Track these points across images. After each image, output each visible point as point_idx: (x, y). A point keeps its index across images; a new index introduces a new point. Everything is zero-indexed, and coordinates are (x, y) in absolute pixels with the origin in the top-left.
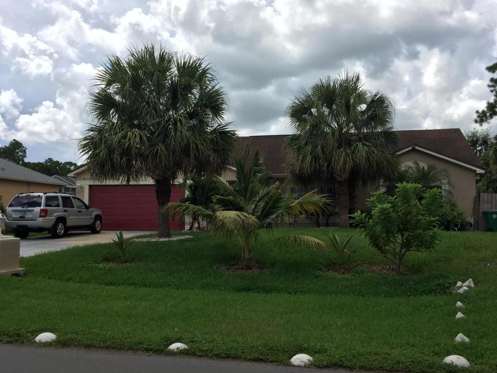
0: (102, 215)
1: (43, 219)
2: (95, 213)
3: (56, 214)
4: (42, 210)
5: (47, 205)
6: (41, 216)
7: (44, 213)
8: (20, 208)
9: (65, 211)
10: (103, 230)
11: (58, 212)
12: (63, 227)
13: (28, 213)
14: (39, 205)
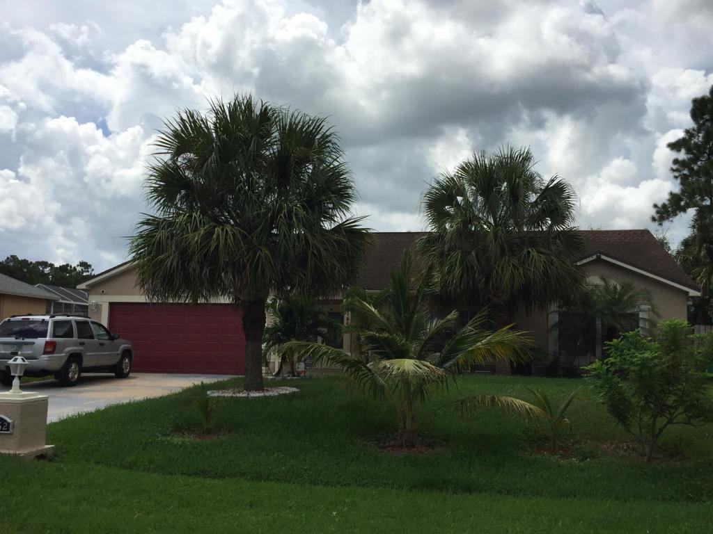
0: (132, 349)
1: (48, 357)
2: (122, 346)
3: (68, 349)
4: (47, 343)
5: (54, 335)
6: (45, 353)
7: (51, 348)
8: (12, 339)
9: (82, 344)
10: (133, 372)
11: (71, 345)
12: (77, 369)
13: (24, 347)
14: (44, 335)
